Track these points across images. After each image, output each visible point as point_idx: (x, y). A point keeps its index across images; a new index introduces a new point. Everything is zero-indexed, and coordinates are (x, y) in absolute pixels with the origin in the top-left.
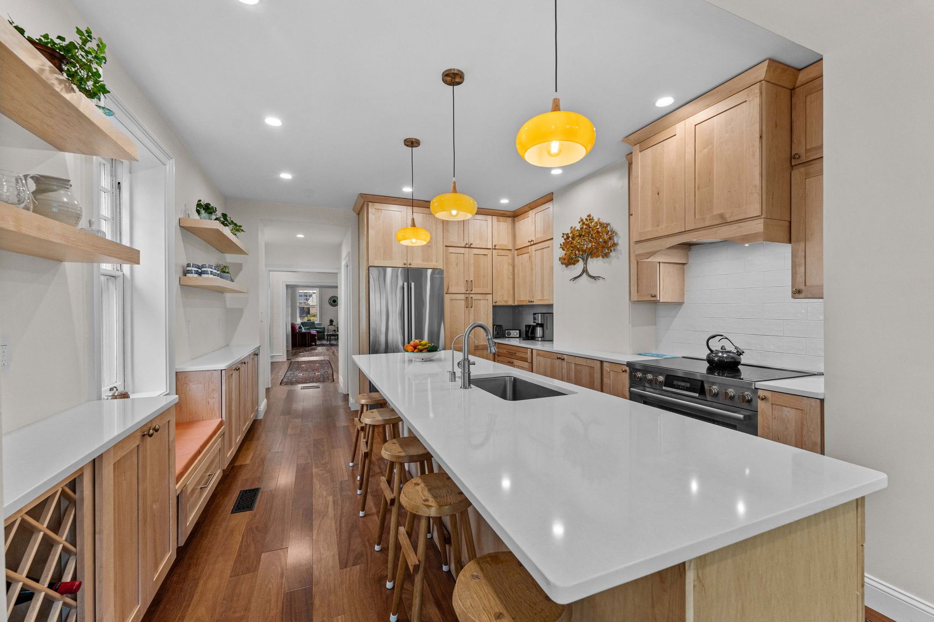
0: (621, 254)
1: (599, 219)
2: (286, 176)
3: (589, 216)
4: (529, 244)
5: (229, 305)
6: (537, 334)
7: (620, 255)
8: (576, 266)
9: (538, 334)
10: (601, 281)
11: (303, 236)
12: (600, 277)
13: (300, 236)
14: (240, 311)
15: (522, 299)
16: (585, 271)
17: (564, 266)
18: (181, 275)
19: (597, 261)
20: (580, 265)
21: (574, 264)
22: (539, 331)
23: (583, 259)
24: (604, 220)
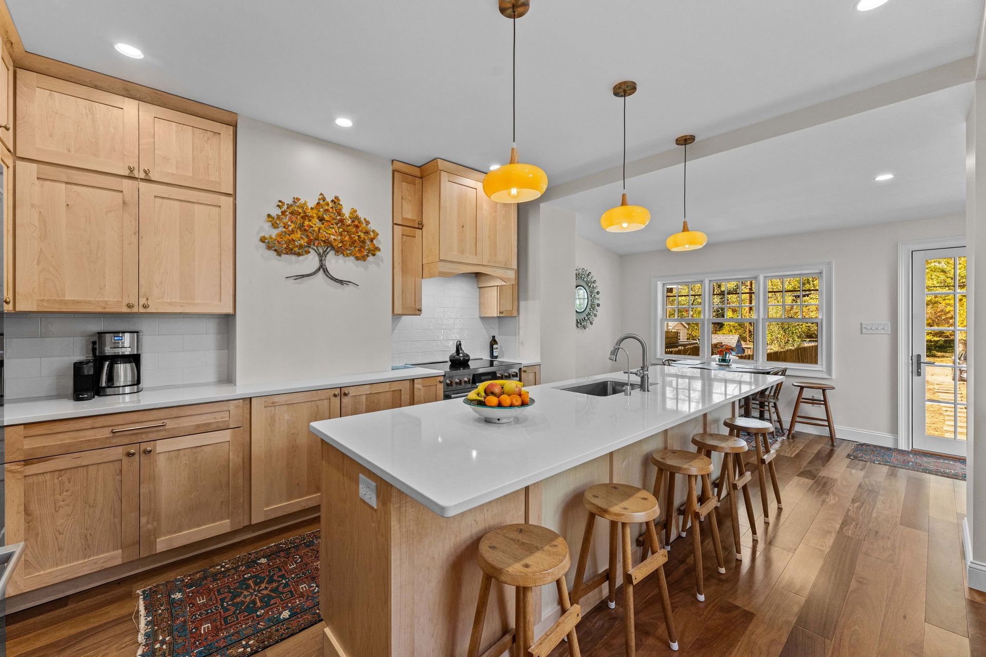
0: (382, 261)
1: (354, 211)
3: (336, 198)
4: (127, 173)
6: (118, 381)
7: (380, 263)
8: (301, 258)
9: (122, 379)
10: (350, 288)
12: (350, 282)
15: (68, 298)
16: (322, 268)
17: (272, 254)
19: (345, 262)
20: (310, 261)
21: (299, 255)
22: (123, 372)
23: (319, 254)
24: (362, 215)
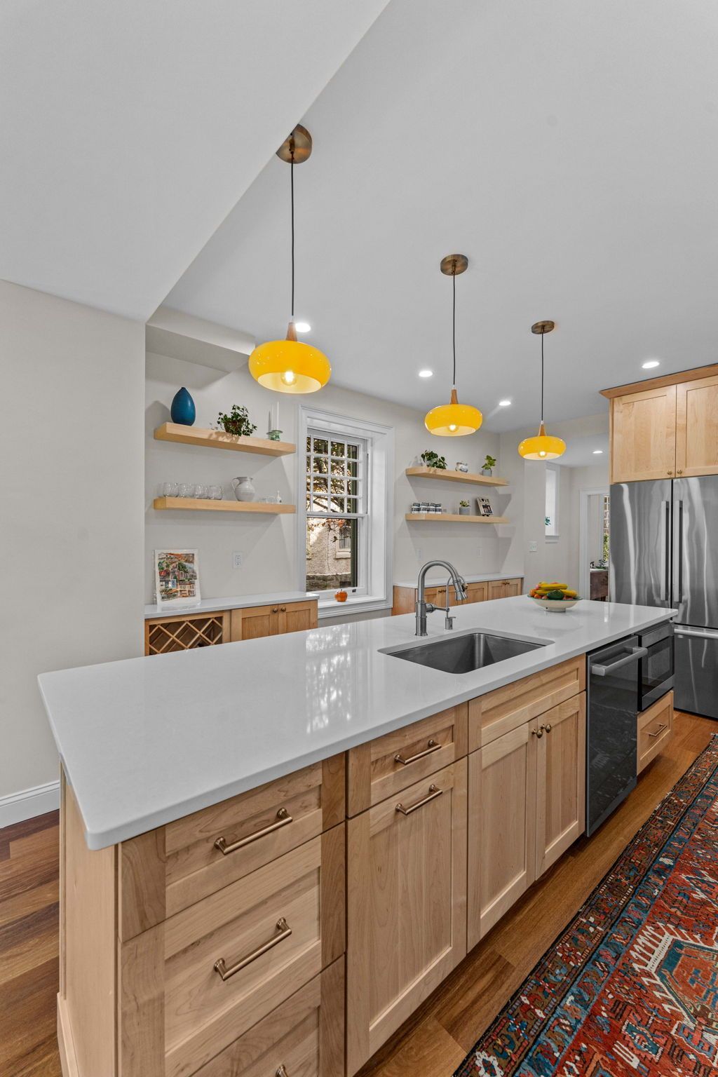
2: (505, 403)
5: (500, 534)
11: (601, 452)
13: (598, 452)
14: (508, 541)
18: (409, 512)
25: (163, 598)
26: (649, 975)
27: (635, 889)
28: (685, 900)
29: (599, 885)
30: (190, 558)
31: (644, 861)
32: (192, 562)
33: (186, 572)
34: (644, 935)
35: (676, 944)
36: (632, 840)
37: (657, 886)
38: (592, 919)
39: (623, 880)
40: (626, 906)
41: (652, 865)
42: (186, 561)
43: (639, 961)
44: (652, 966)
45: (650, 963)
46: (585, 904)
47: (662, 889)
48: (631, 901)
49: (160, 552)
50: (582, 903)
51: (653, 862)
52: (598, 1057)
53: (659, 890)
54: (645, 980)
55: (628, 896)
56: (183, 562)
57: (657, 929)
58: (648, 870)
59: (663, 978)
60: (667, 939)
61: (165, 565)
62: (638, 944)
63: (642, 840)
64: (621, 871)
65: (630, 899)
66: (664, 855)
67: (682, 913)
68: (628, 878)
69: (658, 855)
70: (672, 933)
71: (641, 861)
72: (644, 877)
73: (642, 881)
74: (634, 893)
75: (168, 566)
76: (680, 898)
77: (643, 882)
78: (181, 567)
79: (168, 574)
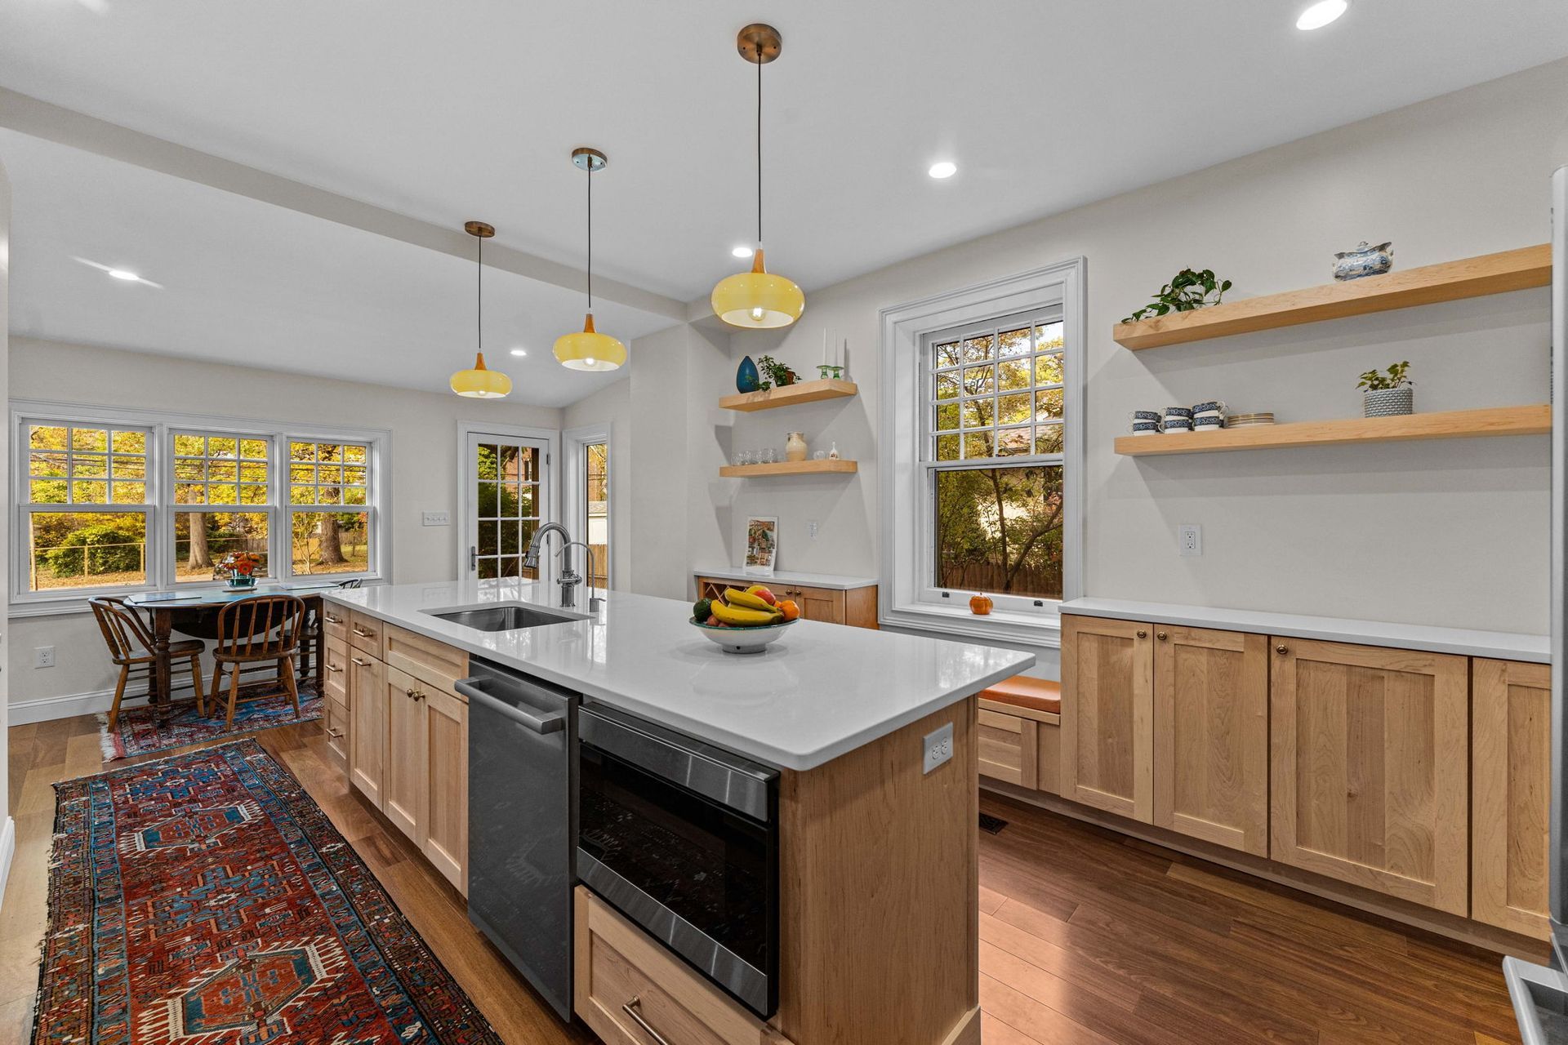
25: (748, 563)
26: (307, 943)
27: (395, 971)
28: (344, 1018)
29: (422, 941)
30: (770, 526)
31: (428, 1001)
32: (772, 530)
33: (767, 540)
34: (340, 955)
35: (312, 978)
36: (472, 1005)
37: (384, 996)
38: (387, 921)
39: (413, 965)
40: (381, 954)
41: (417, 1008)
42: (768, 529)
43: (323, 941)
44: (311, 950)
45: (314, 948)
46: (407, 921)
47: (376, 1000)
48: (382, 960)
49: (750, 519)
50: (410, 921)
51: (420, 1013)
52: (290, 893)
53: (377, 996)
54: (306, 939)
55: (391, 960)
56: (765, 529)
57: (337, 970)
58: (410, 997)
59: (296, 952)
60: (321, 973)
61: (753, 531)
62: (337, 947)
63: (467, 1017)
64: (428, 968)
65: (385, 961)
66: (425, 1033)
67: (333, 1005)
68: (413, 971)
69: (427, 1024)
70: (322, 981)
71: (430, 997)
72: (404, 987)
73: (400, 983)
74: (389, 967)
75: (755, 533)
76: (351, 1014)
77: (397, 984)
78: (765, 535)
79: (754, 540)
